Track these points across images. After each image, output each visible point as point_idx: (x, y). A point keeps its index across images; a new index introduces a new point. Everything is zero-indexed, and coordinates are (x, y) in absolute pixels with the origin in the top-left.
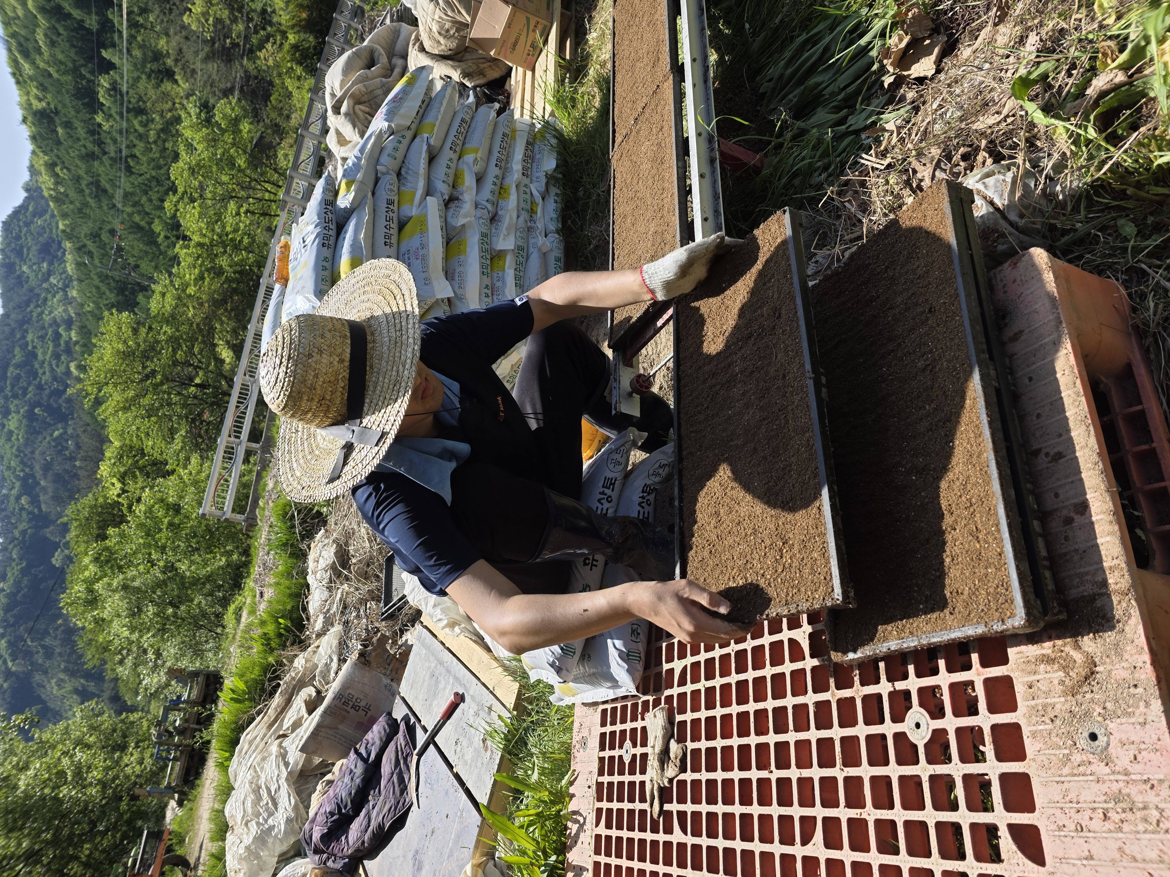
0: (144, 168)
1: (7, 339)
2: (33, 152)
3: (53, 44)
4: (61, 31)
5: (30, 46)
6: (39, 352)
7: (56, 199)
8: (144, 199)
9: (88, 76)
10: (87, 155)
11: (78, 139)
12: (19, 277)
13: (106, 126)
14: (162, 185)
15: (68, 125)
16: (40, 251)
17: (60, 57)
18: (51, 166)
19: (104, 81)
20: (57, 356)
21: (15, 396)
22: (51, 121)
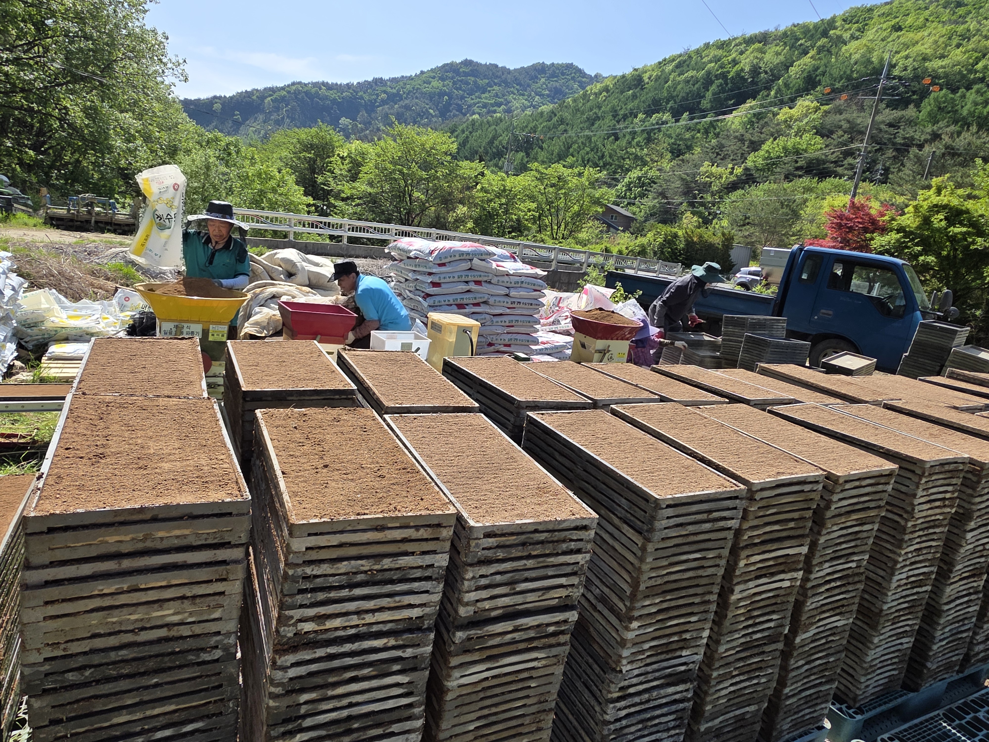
0: (608, 147)
1: (493, 74)
2: (615, 77)
3: (687, 82)
4: (696, 86)
5: (685, 68)
6: (487, 95)
7: (585, 95)
8: (588, 149)
9: (669, 106)
10: (616, 111)
11: (626, 104)
12: (537, 77)
13: (636, 120)
14: (599, 160)
15: (634, 97)
16: (556, 88)
17: (679, 87)
18: (606, 89)
19: (667, 116)
20: (485, 106)
21: (454, 83)
22: (636, 86)
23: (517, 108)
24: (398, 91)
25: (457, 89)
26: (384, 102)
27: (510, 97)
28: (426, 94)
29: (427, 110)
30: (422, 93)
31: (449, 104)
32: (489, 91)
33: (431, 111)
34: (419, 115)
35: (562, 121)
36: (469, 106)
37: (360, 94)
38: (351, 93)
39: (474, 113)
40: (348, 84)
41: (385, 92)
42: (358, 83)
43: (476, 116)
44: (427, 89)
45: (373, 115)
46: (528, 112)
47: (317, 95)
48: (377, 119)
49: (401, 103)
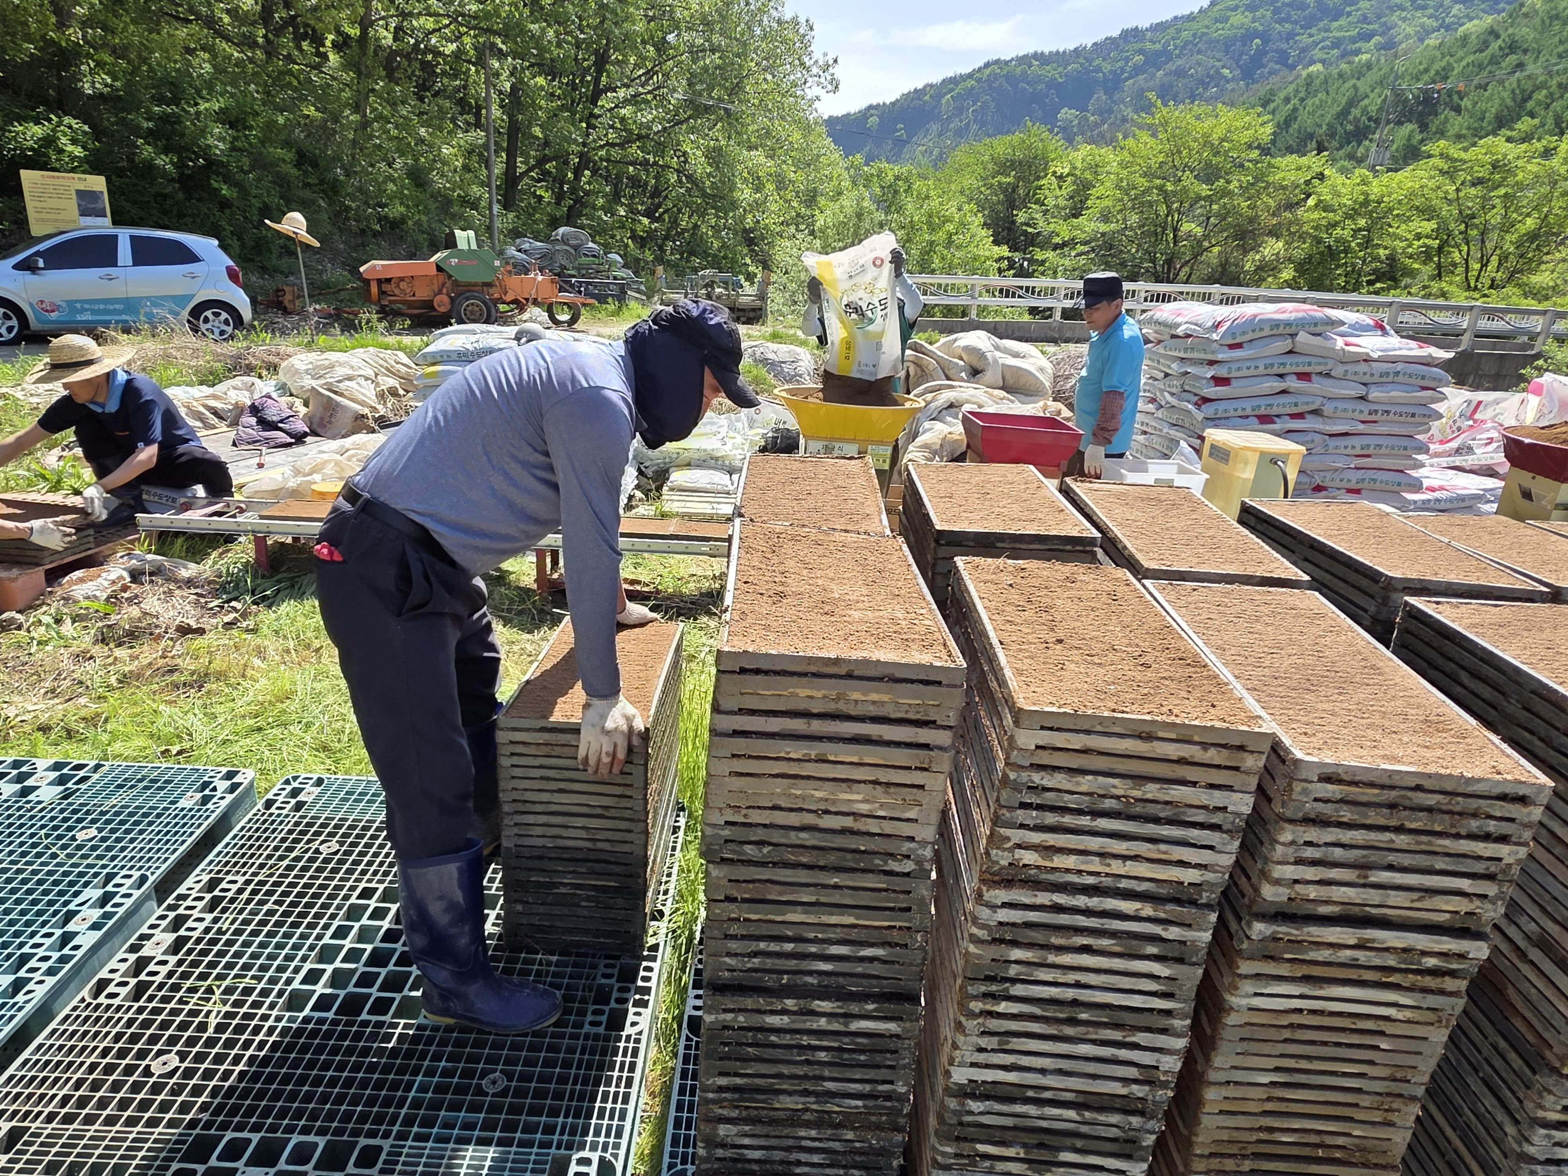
6: (1342, 22)
23: (1408, 37)
24: (1166, 45)
25: (1280, 22)
26: (1138, 70)
28: (1218, 41)
29: (1217, 72)
30: (1210, 41)
31: (1262, 52)
32: (1349, 14)
33: (1226, 72)
34: (1202, 82)
35: (1512, 47)
36: (1303, 50)
37: (1097, 62)
38: (1082, 65)
39: (1312, 62)
40: (1076, 49)
41: (1141, 52)
42: (1095, 44)
43: (1317, 68)
44: (1221, 32)
45: (1116, 96)
46: (1432, 41)
47: (1024, 77)
48: (1123, 102)
49: (1171, 67)
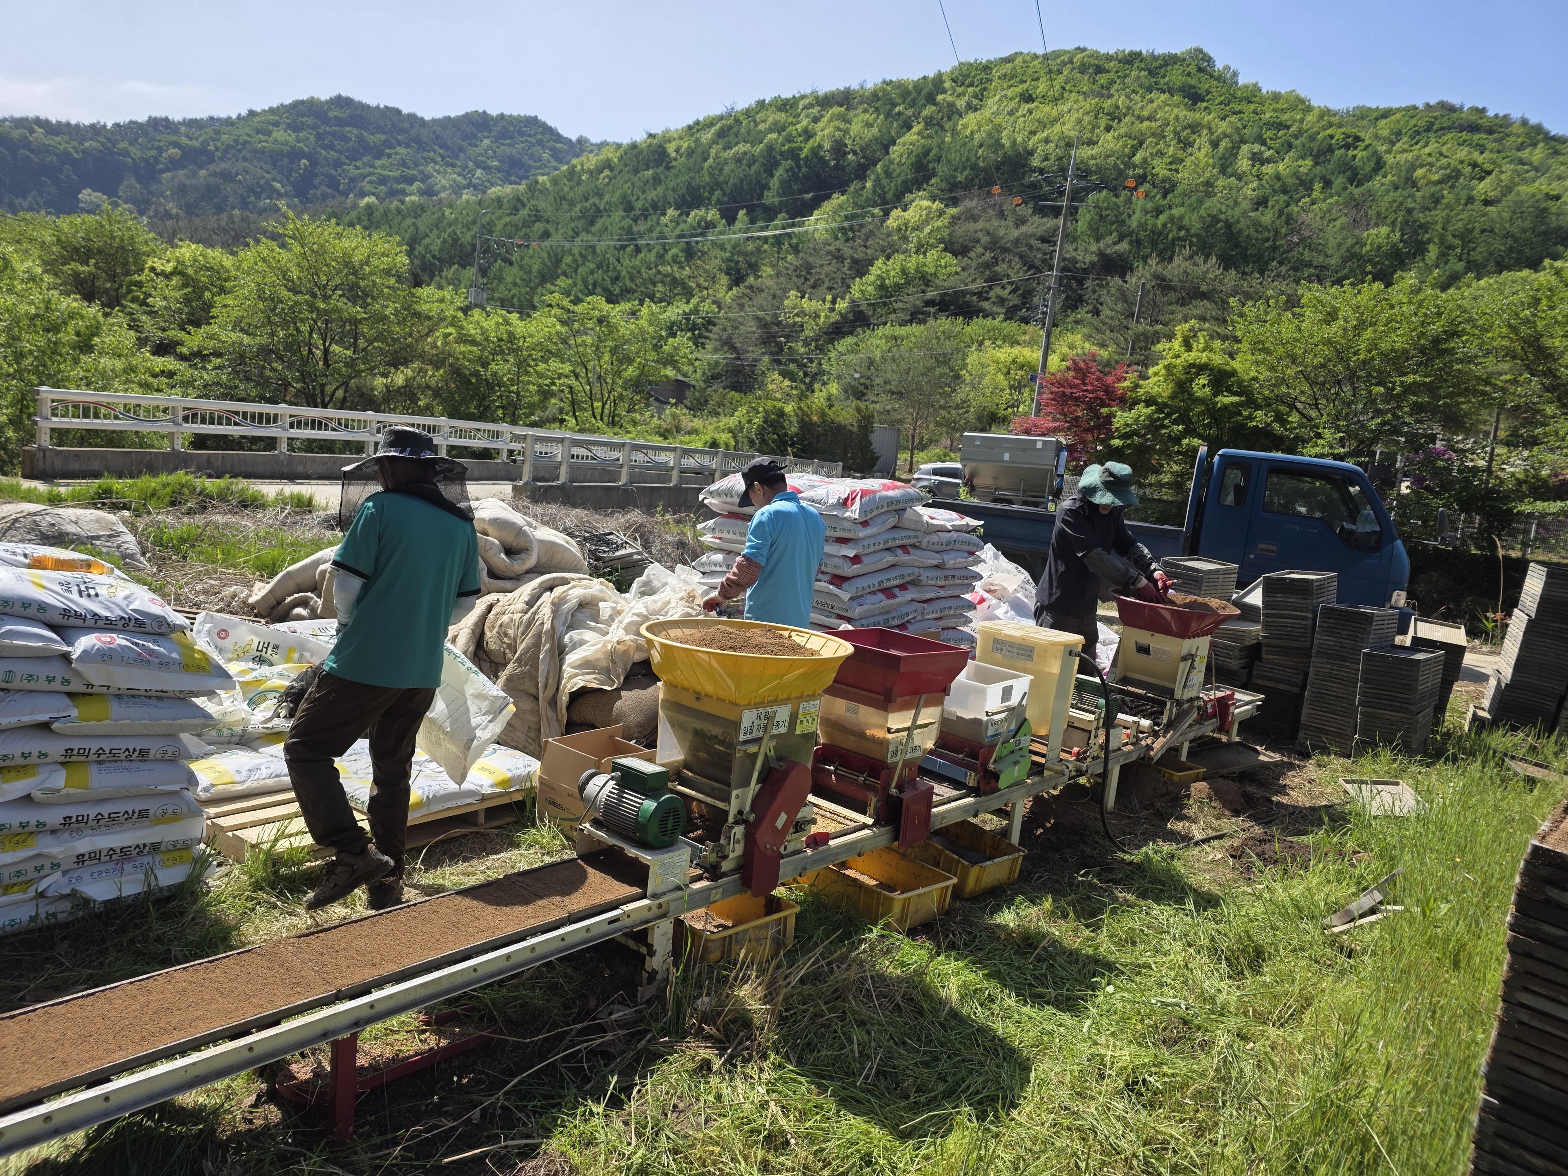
0: (626, 262)
1: (393, 125)
2: (619, 146)
3: (738, 161)
4: (754, 168)
5: (731, 138)
6: (383, 161)
7: (572, 171)
8: (592, 266)
9: (714, 198)
10: (629, 202)
11: (644, 192)
12: (475, 137)
13: (664, 220)
14: (613, 283)
15: (657, 181)
16: (511, 157)
17: (727, 169)
18: (607, 165)
19: (712, 214)
20: (383, 181)
21: (319, 137)
22: (658, 163)
23: (444, 188)
24: (205, 144)
25: (325, 147)
26: (174, 165)
27: (430, 168)
28: (263, 153)
29: (267, 183)
30: (255, 151)
31: (311, 174)
32: (389, 156)
33: (278, 185)
34: (253, 191)
35: (538, 217)
36: (353, 180)
37: (123, 145)
38: (102, 144)
39: (363, 195)
40: (93, 126)
41: (176, 145)
42: (117, 125)
43: (372, 199)
44: (264, 143)
45: (154, 187)
46: (467, 196)
47: (24, 143)
48: (161, 194)
49: (212, 167)
